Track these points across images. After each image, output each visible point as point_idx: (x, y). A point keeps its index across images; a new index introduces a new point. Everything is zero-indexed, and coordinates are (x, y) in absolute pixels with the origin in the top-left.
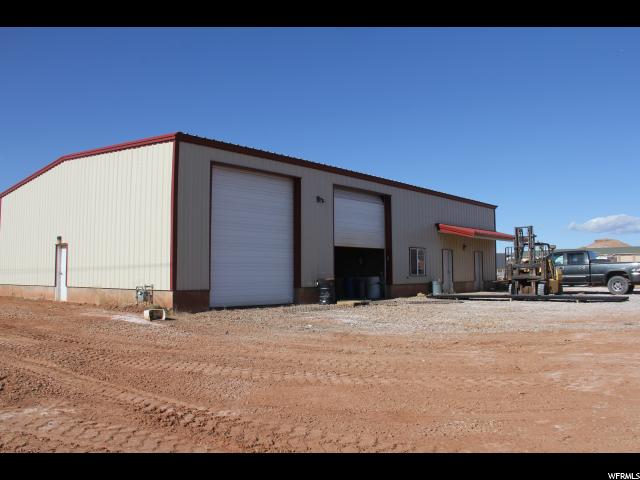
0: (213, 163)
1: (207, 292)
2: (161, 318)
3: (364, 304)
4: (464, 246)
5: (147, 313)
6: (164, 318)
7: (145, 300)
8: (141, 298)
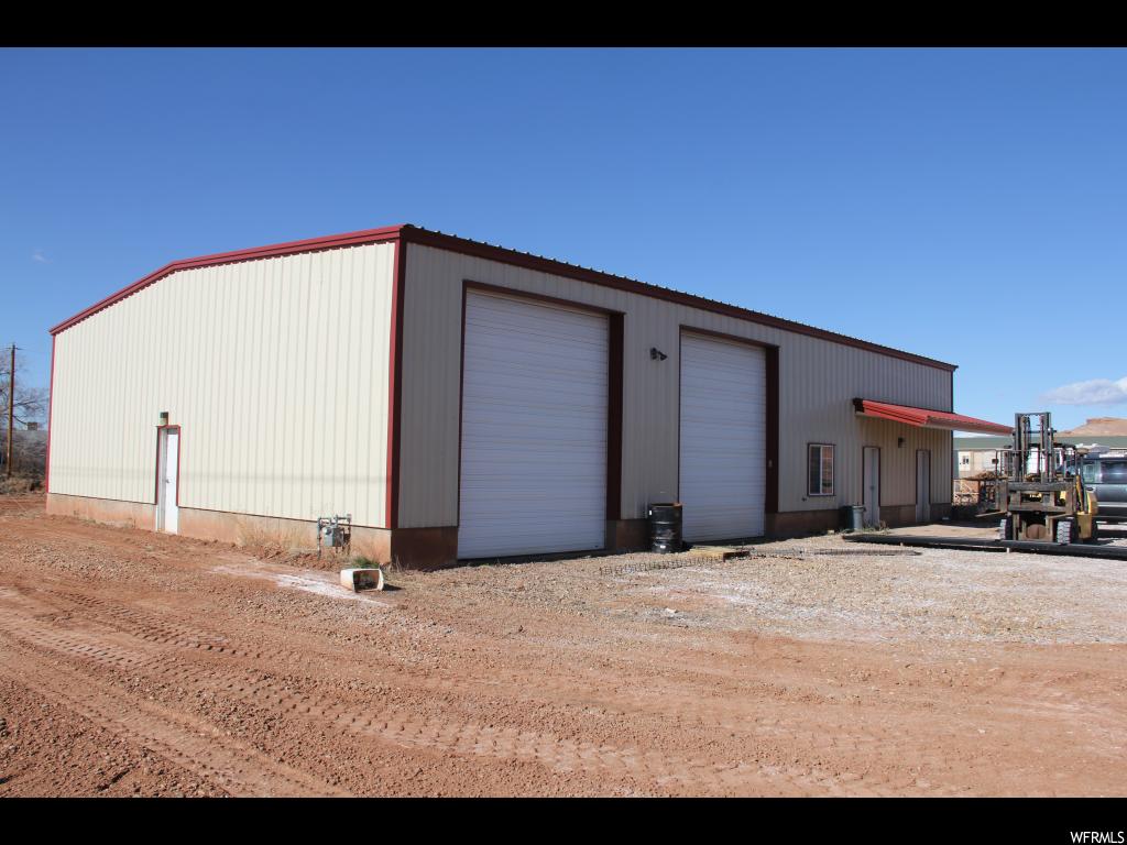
0: (468, 285)
1: (453, 530)
2: (373, 585)
3: (741, 555)
4: (901, 441)
5: (347, 576)
6: (380, 586)
7: (336, 543)
8: (328, 540)
